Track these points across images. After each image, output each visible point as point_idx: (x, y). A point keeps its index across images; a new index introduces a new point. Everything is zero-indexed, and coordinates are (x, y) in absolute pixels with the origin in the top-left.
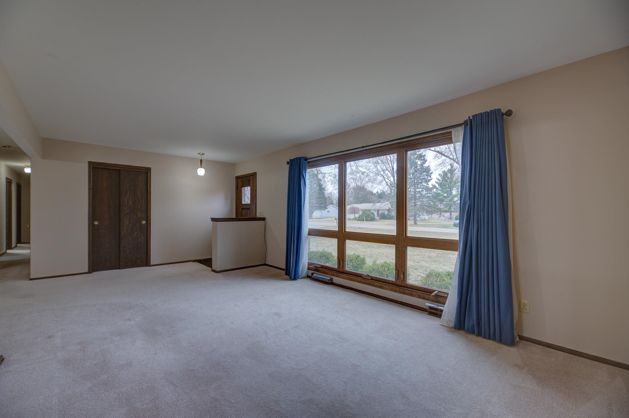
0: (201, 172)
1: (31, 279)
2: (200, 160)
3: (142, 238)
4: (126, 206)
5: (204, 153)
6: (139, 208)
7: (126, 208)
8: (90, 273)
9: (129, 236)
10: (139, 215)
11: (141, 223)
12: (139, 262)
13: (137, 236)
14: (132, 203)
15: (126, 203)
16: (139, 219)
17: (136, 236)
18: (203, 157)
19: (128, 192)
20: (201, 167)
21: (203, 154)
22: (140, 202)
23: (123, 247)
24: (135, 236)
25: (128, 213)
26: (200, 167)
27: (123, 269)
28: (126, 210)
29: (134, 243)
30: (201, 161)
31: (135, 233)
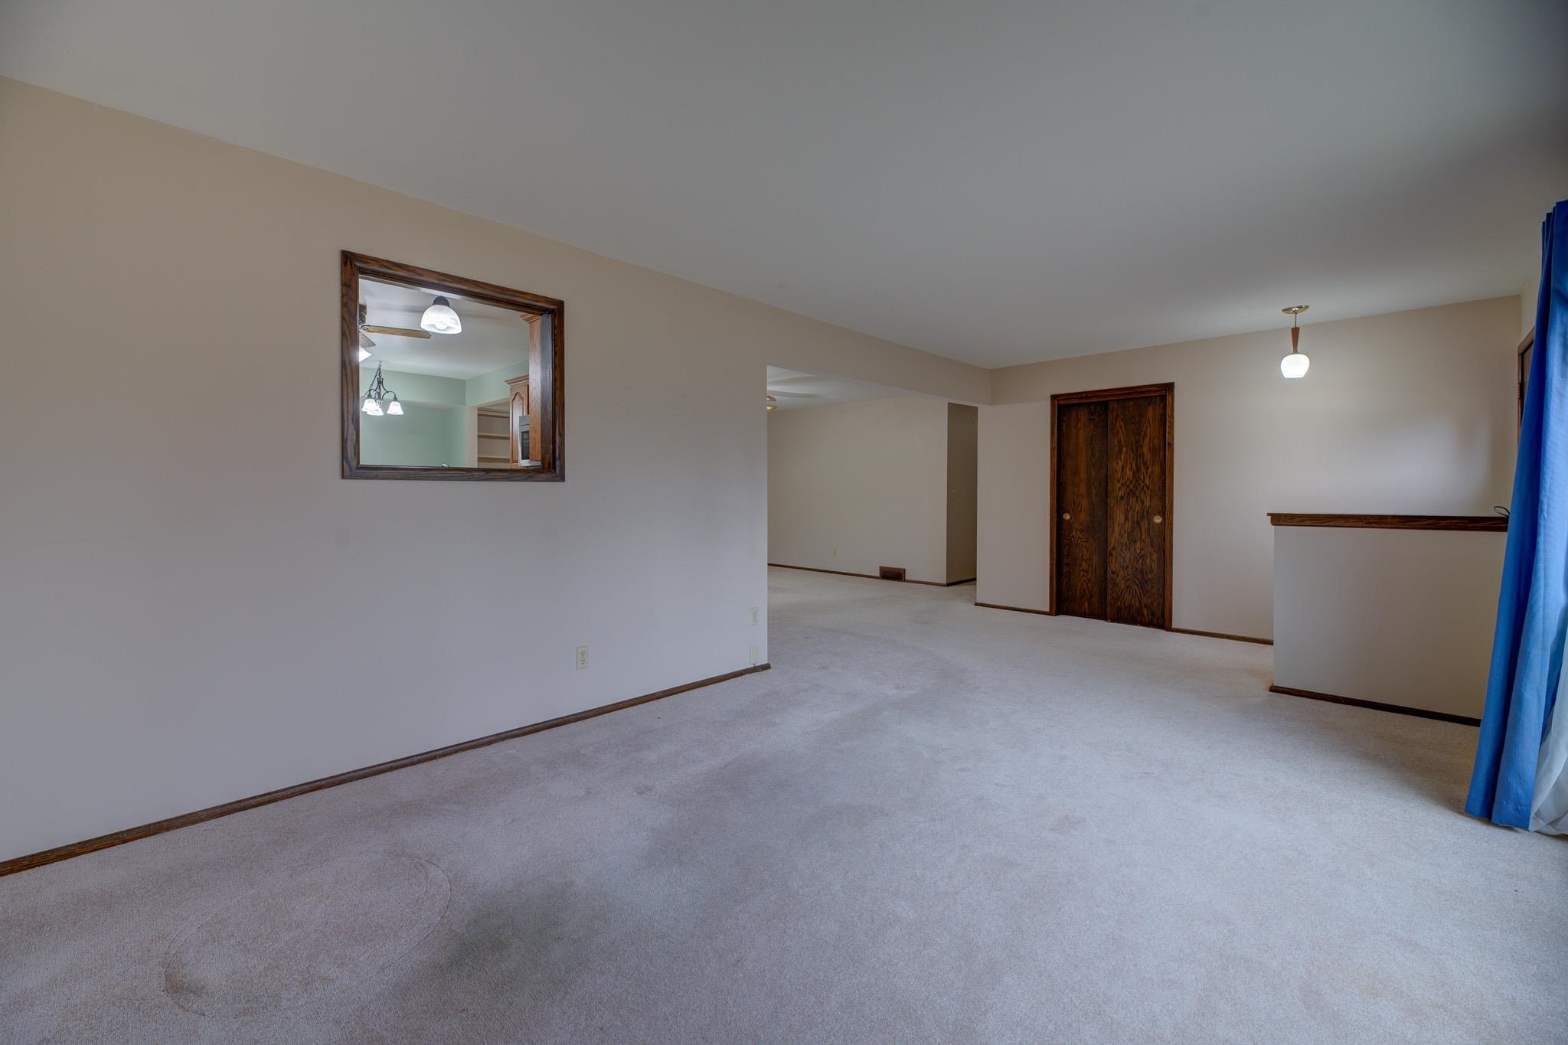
0: (1295, 366)
1: (977, 604)
2: (1293, 329)
3: (1155, 557)
4: (1119, 481)
5: (1304, 304)
6: (1146, 485)
7: (1119, 485)
8: (1052, 615)
9: (1126, 550)
10: (1147, 503)
11: (1150, 521)
12: (1145, 613)
13: (1143, 552)
14: (1131, 474)
15: (1119, 474)
16: (1148, 512)
17: (1140, 553)
18: (1302, 319)
19: (1124, 449)
20: (1295, 352)
21: (1300, 307)
22: (1150, 470)
23: (1113, 572)
24: (1138, 551)
25: (1122, 498)
26: (1292, 350)
27: (1112, 622)
28: (1120, 489)
29: (1136, 569)
30: (1295, 332)
31: (1138, 545)
